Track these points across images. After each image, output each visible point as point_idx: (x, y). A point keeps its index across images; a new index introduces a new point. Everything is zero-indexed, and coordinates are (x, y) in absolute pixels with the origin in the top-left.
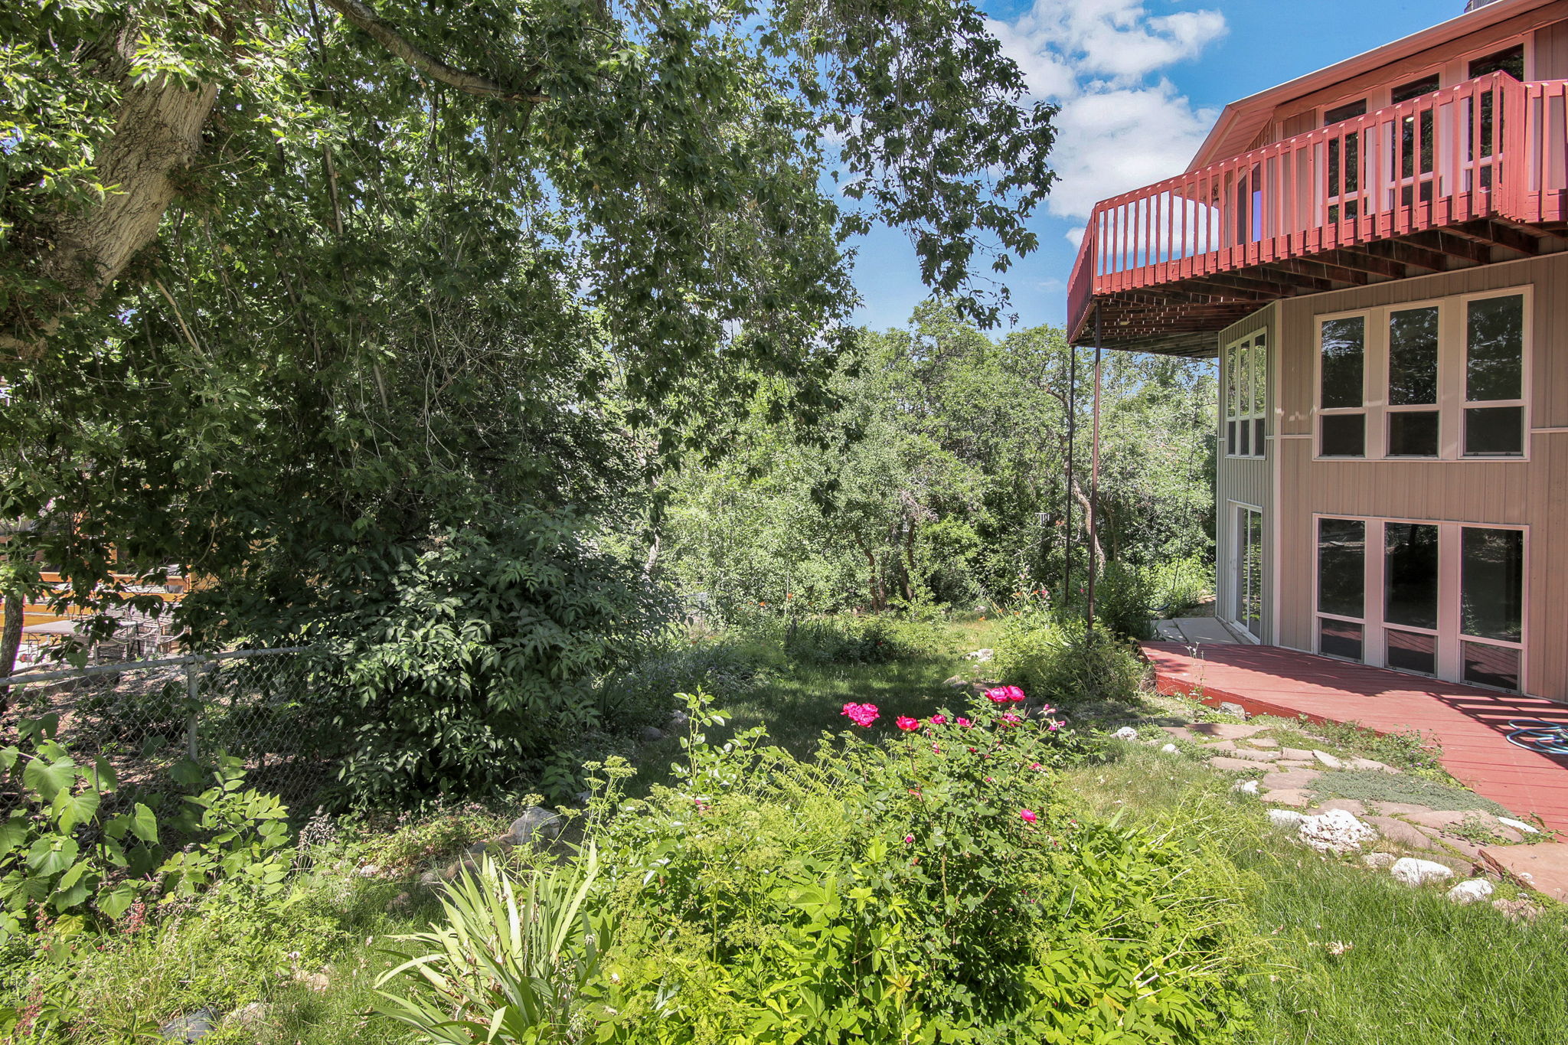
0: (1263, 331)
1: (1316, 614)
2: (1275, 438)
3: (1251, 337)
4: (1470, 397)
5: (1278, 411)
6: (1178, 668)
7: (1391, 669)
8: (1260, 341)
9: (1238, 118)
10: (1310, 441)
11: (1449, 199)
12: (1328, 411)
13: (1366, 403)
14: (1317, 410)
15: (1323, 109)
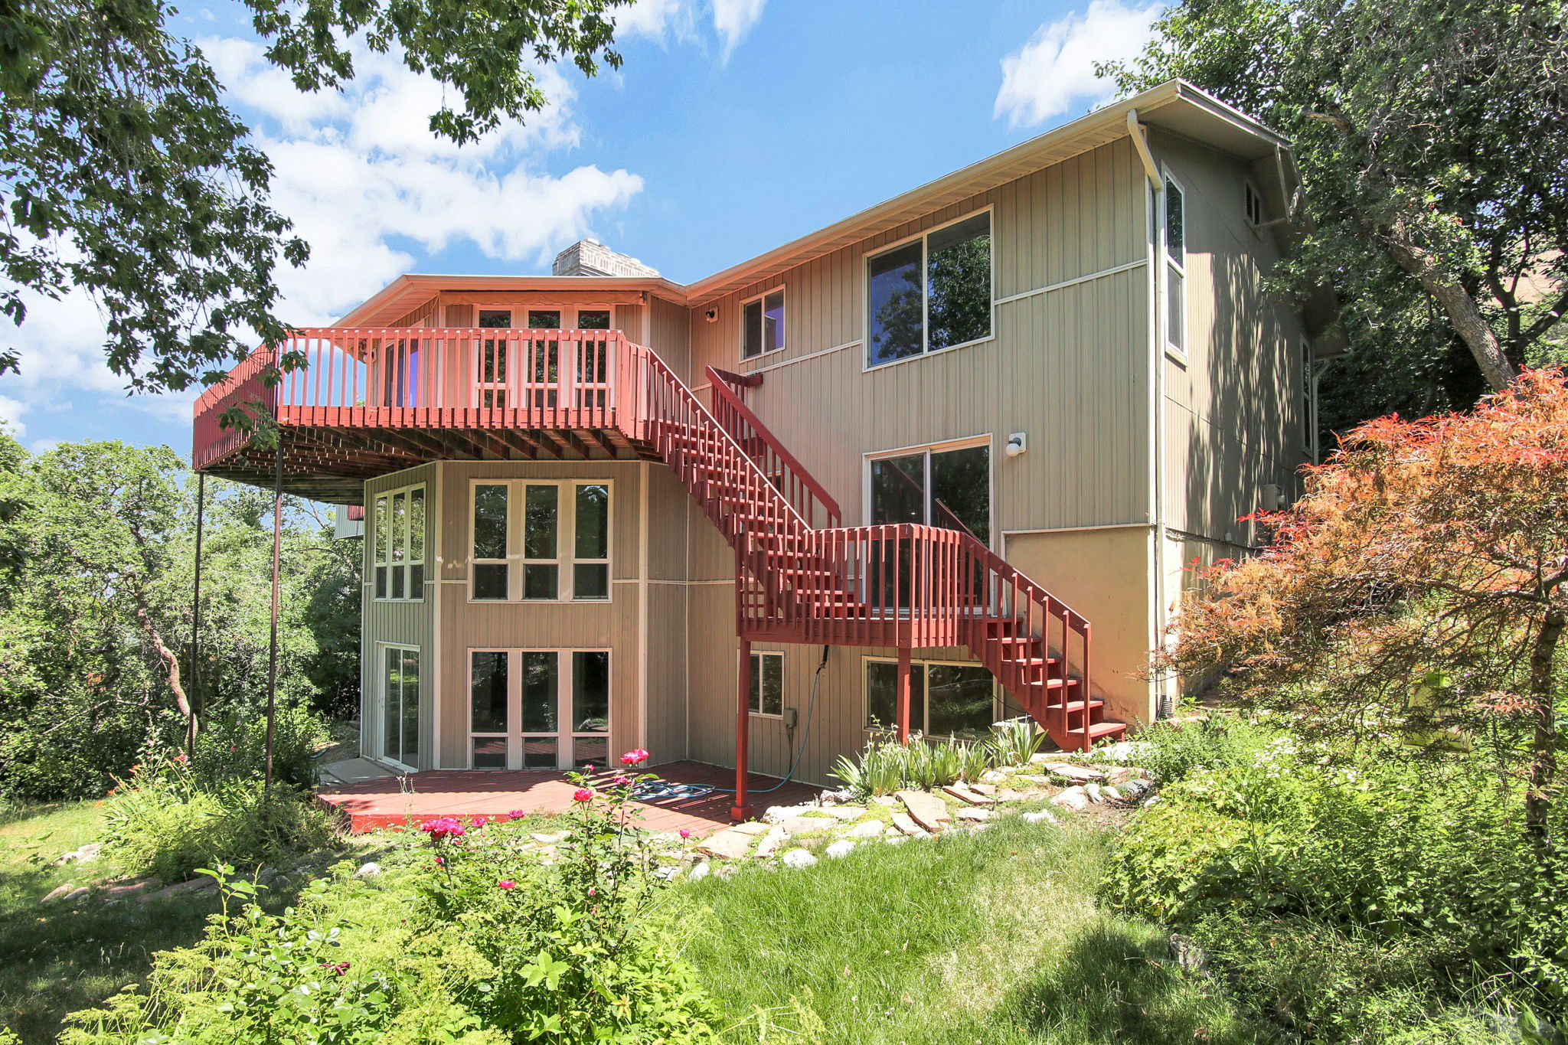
0: (422, 486)
1: (471, 735)
2: (436, 583)
3: (407, 490)
4: (577, 556)
5: (439, 559)
6: (365, 805)
7: (527, 770)
8: (417, 495)
9: (411, 289)
10: (465, 586)
11: (567, 410)
12: (480, 561)
13: (508, 556)
14: (472, 560)
15: (478, 307)
